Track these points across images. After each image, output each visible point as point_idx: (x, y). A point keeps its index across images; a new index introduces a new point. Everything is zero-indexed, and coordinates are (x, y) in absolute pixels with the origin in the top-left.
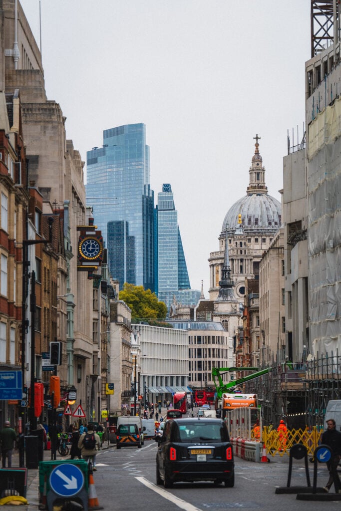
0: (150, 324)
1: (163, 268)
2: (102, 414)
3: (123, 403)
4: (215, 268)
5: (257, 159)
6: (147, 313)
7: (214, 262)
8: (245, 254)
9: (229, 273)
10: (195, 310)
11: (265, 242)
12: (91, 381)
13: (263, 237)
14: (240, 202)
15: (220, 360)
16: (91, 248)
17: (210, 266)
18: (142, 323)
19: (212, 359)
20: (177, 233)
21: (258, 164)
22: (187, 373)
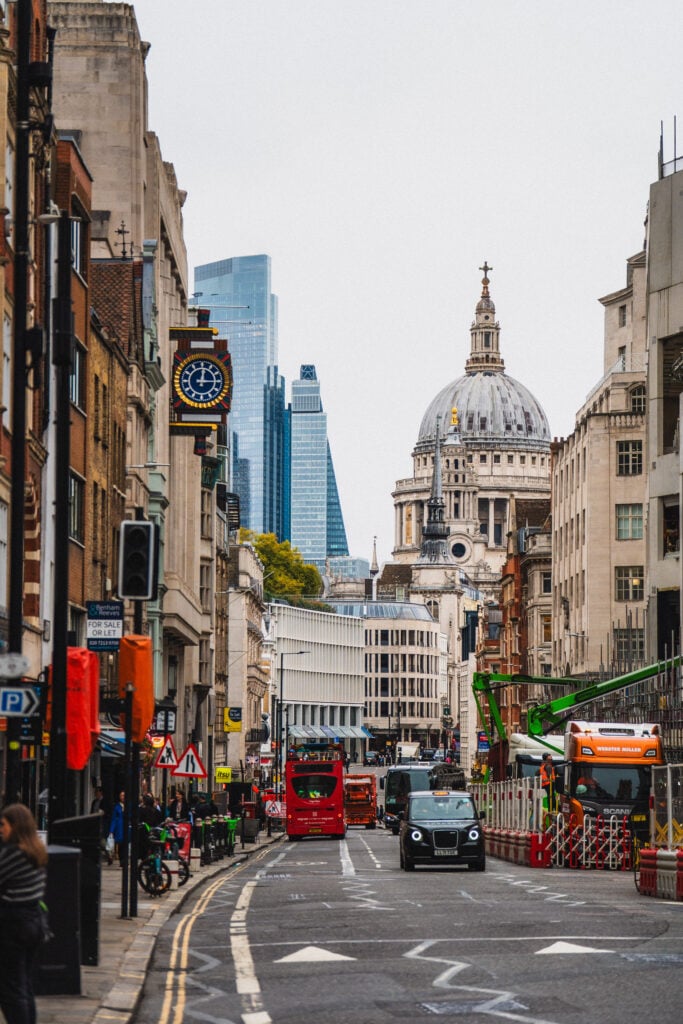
0: (291, 603)
1: (300, 517)
2: (215, 774)
3: (249, 754)
4: (404, 509)
5: (486, 307)
6: (283, 586)
7: (403, 499)
8: (464, 481)
9: (441, 512)
10: (374, 582)
11: (499, 462)
12: (195, 698)
13: (496, 453)
14: (453, 388)
15: (424, 676)
16: (202, 381)
17: (395, 505)
18: (277, 602)
19: (408, 675)
20: (325, 454)
21: (487, 318)
22: (360, 700)
